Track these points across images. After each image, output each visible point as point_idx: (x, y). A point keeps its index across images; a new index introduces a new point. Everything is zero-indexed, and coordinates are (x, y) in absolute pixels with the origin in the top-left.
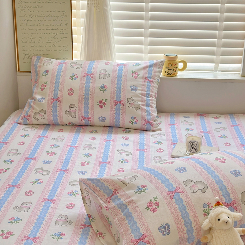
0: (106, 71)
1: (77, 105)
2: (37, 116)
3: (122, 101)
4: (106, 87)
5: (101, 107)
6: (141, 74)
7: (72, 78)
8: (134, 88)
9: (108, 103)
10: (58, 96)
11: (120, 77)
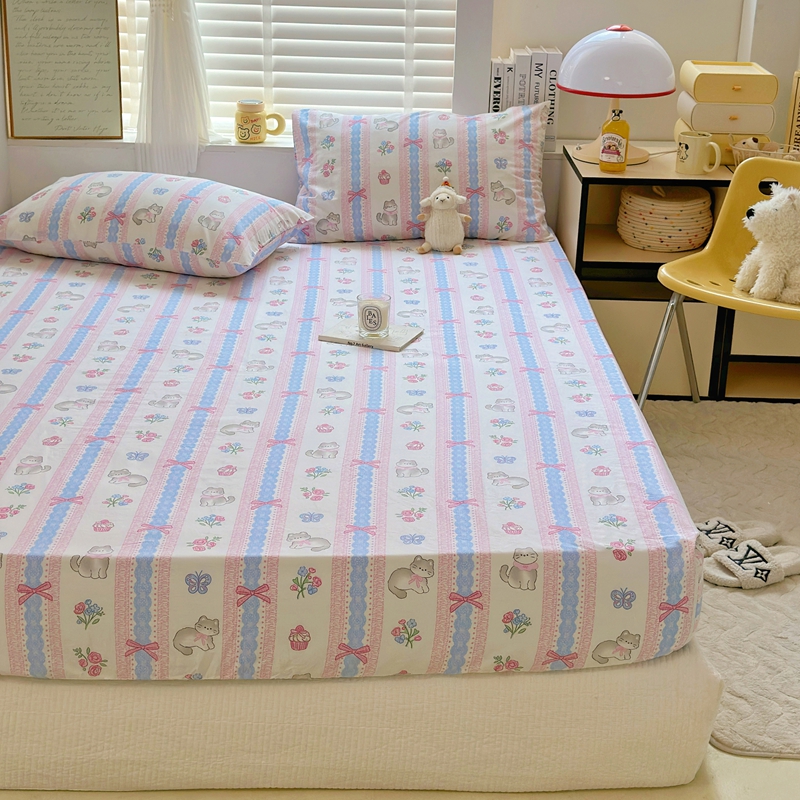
0: (444, 132)
3: (482, 188)
4: (450, 164)
7: (382, 150)
8: (501, 163)
10: (361, 187)
11: (472, 142)
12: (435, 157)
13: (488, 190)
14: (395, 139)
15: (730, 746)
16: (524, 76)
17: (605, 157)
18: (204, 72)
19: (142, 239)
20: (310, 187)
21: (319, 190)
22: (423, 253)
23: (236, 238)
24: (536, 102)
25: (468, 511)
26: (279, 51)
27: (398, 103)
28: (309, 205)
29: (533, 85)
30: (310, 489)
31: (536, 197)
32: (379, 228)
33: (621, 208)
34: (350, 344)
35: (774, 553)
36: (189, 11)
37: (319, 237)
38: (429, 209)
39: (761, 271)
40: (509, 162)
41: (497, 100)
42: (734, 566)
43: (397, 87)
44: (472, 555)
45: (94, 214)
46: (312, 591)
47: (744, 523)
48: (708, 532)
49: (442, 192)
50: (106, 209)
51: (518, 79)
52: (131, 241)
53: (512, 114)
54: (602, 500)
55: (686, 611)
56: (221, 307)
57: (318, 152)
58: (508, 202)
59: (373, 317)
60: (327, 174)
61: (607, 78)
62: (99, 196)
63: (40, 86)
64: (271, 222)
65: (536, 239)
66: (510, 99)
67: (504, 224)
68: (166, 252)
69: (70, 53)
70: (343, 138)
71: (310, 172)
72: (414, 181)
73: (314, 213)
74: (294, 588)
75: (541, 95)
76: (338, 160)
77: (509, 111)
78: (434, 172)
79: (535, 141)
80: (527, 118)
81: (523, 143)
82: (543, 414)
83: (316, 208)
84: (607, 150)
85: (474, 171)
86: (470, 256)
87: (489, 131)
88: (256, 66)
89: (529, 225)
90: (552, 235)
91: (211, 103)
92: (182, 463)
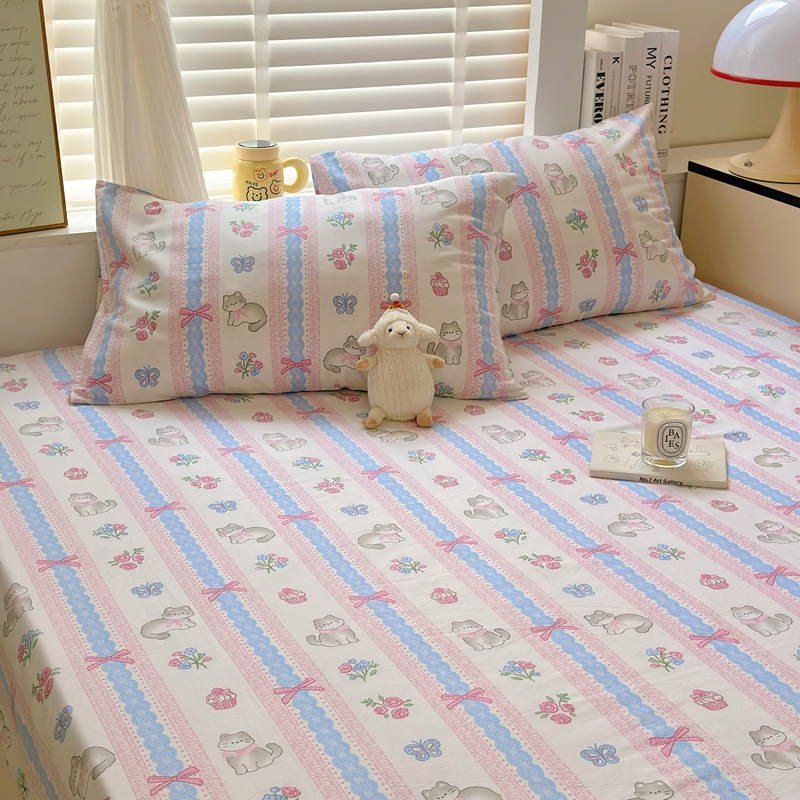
1: (529, 284)
3: (630, 245)
4: (583, 216)
5: (587, 274)
8: (641, 204)
9: (601, 258)
11: (600, 178)
12: (562, 208)
13: (638, 248)
16: (634, 68)
41: (599, 106)
51: (626, 72)
58: (662, 258)
65: (696, 301)
66: (614, 104)
72: (546, 248)
78: (567, 232)
81: (653, 171)
85: (615, 221)
87: (613, 161)
89: (689, 285)
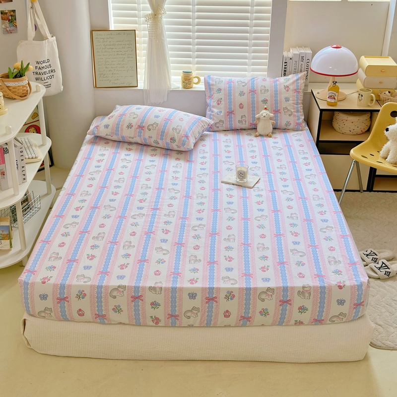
0: (265, 87)
1: (247, 116)
2: (218, 125)
3: (280, 110)
4: (267, 100)
6: (291, 87)
7: (240, 95)
8: (287, 100)
10: (232, 110)
11: (276, 91)
12: (261, 98)
13: (282, 111)
14: (245, 90)
15: (375, 345)
16: (296, 62)
17: (329, 100)
18: (169, 59)
19: (151, 136)
20: (212, 109)
21: (216, 110)
22: (256, 136)
23: (187, 137)
24: (301, 71)
25: (285, 267)
26: (198, 50)
27: (245, 70)
28: (212, 116)
29: (300, 65)
30: (227, 256)
31: (301, 112)
32: (239, 126)
33: (334, 117)
34: (233, 184)
35: (392, 264)
36: (164, 37)
37: (216, 129)
38: (259, 119)
39: (391, 152)
40: (290, 99)
41: (285, 71)
42: (377, 270)
43: (245, 64)
44: (288, 287)
45: (132, 126)
46: (232, 299)
47: (380, 250)
48: (367, 255)
49: (264, 113)
50: (137, 124)
51: (294, 63)
52: (147, 137)
53: (292, 78)
54: (333, 263)
55: (363, 305)
56: (183, 165)
57: (215, 95)
58: (290, 115)
59: (242, 175)
60: (218, 104)
61: (331, 68)
62: (134, 118)
63: (106, 68)
64: (199, 128)
65: (300, 129)
66: (290, 71)
67: (288, 123)
68: (160, 141)
69: (117, 54)
70: (225, 89)
71: (212, 102)
72: (253, 107)
73: (213, 119)
74: (225, 298)
75: (303, 69)
76: (223, 98)
77: (290, 76)
78: (261, 103)
79: (301, 89)
80: (297, 80)
81: (296, 91)
82: (308, 220)
83: (215, 118)
84: (330, 97)
85: (276, 103)
86: (275, 138)
87: (283, 87)
88: (189, 57)
89: (298, 124)
90: (307, 128)
91: (172, 71)
92: (180, 244)
